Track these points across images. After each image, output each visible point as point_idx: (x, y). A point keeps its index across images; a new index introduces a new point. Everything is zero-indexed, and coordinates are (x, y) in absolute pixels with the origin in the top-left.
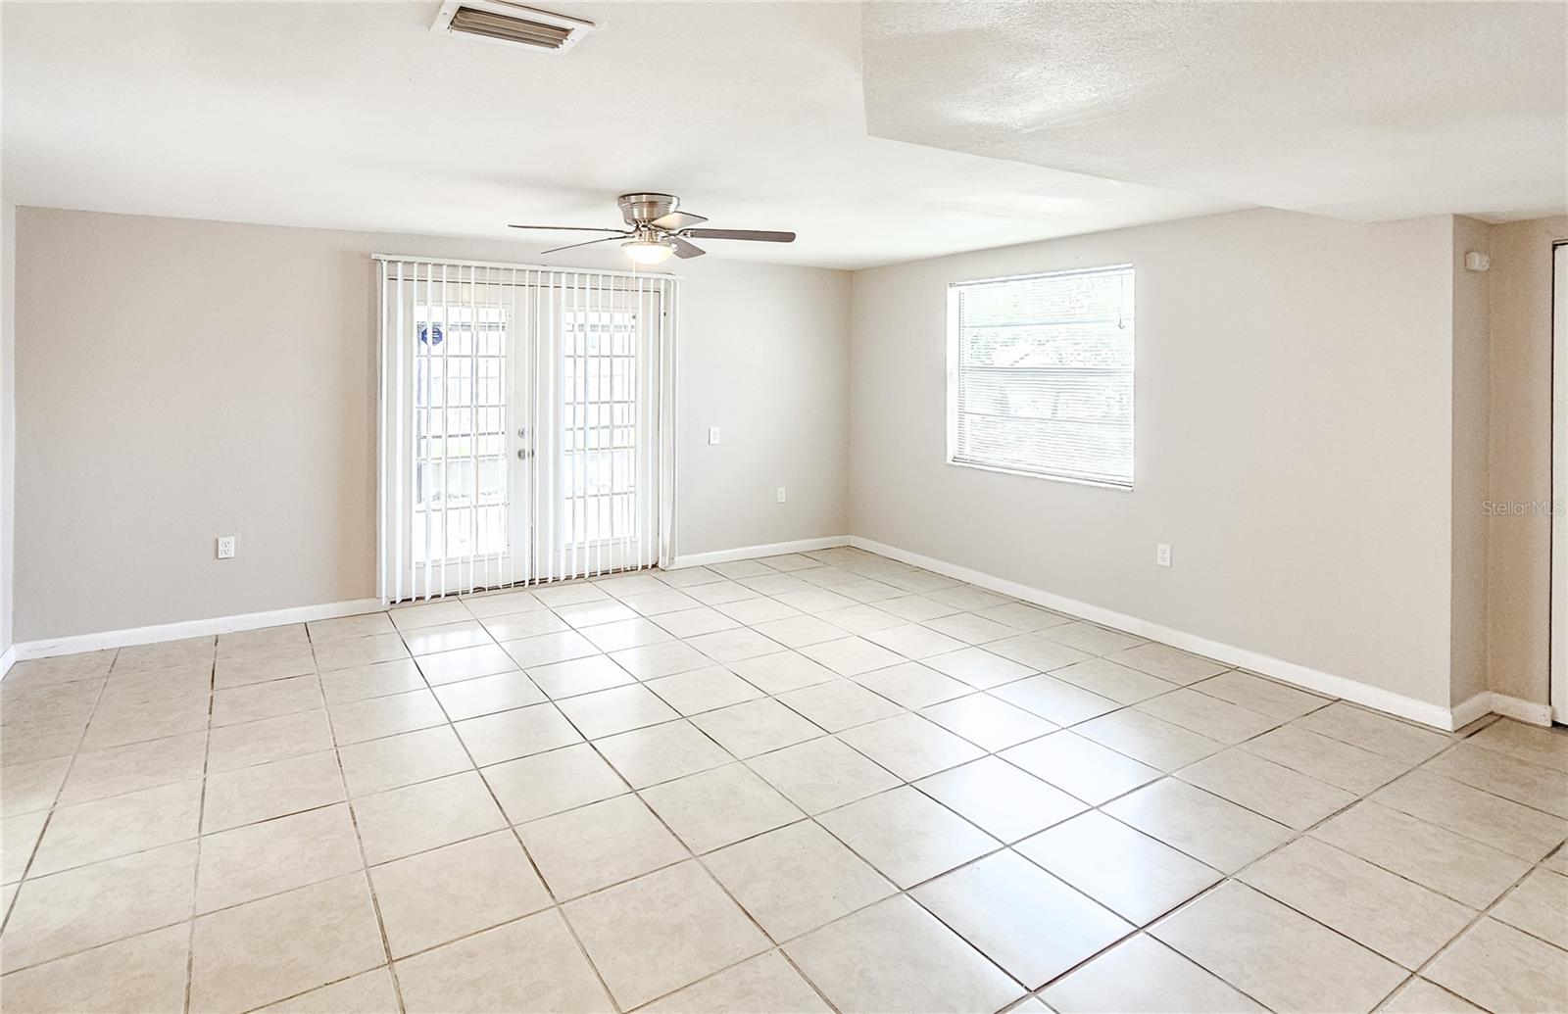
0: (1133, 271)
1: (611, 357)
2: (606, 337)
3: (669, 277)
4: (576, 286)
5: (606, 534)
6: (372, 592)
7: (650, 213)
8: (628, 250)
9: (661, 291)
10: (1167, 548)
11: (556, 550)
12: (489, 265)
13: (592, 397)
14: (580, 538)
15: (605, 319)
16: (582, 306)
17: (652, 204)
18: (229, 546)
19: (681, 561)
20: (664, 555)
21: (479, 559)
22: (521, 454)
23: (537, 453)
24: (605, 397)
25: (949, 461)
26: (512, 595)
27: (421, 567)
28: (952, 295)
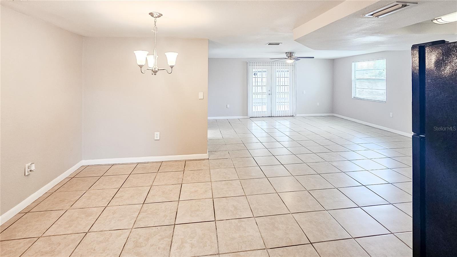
0: (385, 59)
1: (285, 77)
2: (284, 73)
3: (295, 63)
4: (278, 65)
5: (284, 109)
6: (247, 115)
7: (290, 55)
8: (287, 61)
9: (293, 65)
10: (392, 113)
11: (275, 111)
12: (264, 62)
13: (281, 85)
14: (279, 110)
15: (284, 70)
16: (279, 68)
17: (291, 54)
18: (228, 106)
19: (297, 115)
20: (294, 114)
21: (263, 112)
22: (269, 94)
23: (272, 94)
24: (284, 85)
25: (353, 98)
26: (268, 118)
27: (254, 112)
28: (353, 64)
